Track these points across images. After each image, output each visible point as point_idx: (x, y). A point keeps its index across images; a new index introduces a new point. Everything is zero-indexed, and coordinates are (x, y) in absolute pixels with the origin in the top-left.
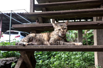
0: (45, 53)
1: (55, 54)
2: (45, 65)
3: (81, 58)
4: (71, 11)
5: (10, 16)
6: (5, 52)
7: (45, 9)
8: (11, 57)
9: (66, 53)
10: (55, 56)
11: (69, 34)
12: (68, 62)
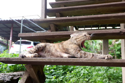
0: (60, 67)
1: (72, 69)
2: (59, 82)
3: (105, 75)
4: (89, 16)
5: (21, 23)
6: (12, 66)
7: (59, 14)
8: (20, 71)
9: (86, 68)
10: (72, 72)
11: (93, 45)
12: (88, 79)
